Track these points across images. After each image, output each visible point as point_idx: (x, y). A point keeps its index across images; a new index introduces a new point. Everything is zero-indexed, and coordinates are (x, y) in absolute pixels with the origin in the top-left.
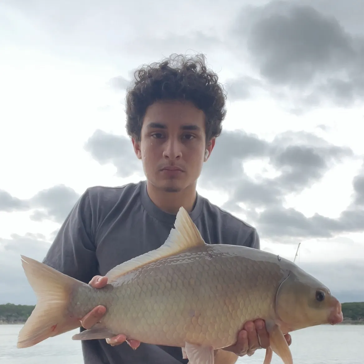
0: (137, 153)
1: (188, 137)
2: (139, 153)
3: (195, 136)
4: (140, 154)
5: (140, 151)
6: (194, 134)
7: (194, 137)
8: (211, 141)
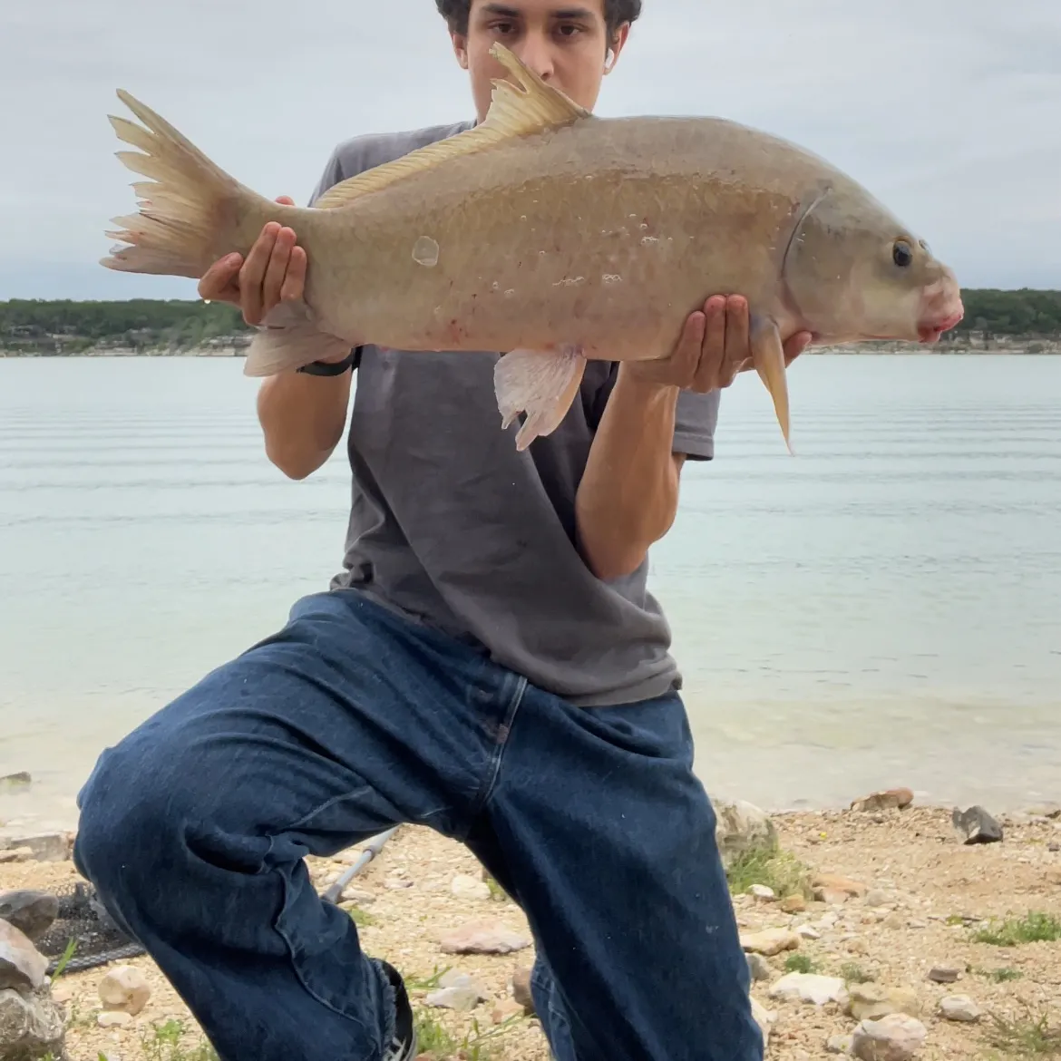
0: (458, 54)
1: (568, 30)
2: (462, 55)
3: (581, 27)
4: (466, 60)
5: (466, 53)
6: (580, 24)
7: (581, 31)
8: (620, 33)
